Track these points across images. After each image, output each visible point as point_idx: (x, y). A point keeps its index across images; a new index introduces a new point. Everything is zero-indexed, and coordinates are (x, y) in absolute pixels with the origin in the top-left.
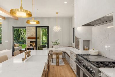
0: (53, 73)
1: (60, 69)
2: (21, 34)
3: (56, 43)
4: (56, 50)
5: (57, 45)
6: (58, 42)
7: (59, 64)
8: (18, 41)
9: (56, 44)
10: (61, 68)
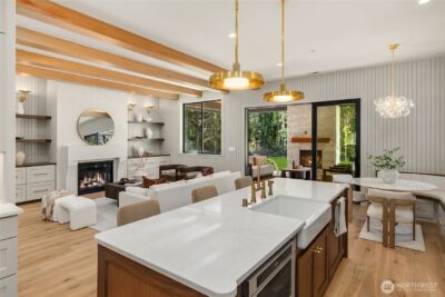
0: (361, 268)
1: (396, 262)
2: (280, 128)
3: (385, 162)
4: (387, 186)
5: (393, 167)
6: (394, 157)
7: (397, 244)
8: (270, 147)
9: (387, 165)
10: (402, 259)
